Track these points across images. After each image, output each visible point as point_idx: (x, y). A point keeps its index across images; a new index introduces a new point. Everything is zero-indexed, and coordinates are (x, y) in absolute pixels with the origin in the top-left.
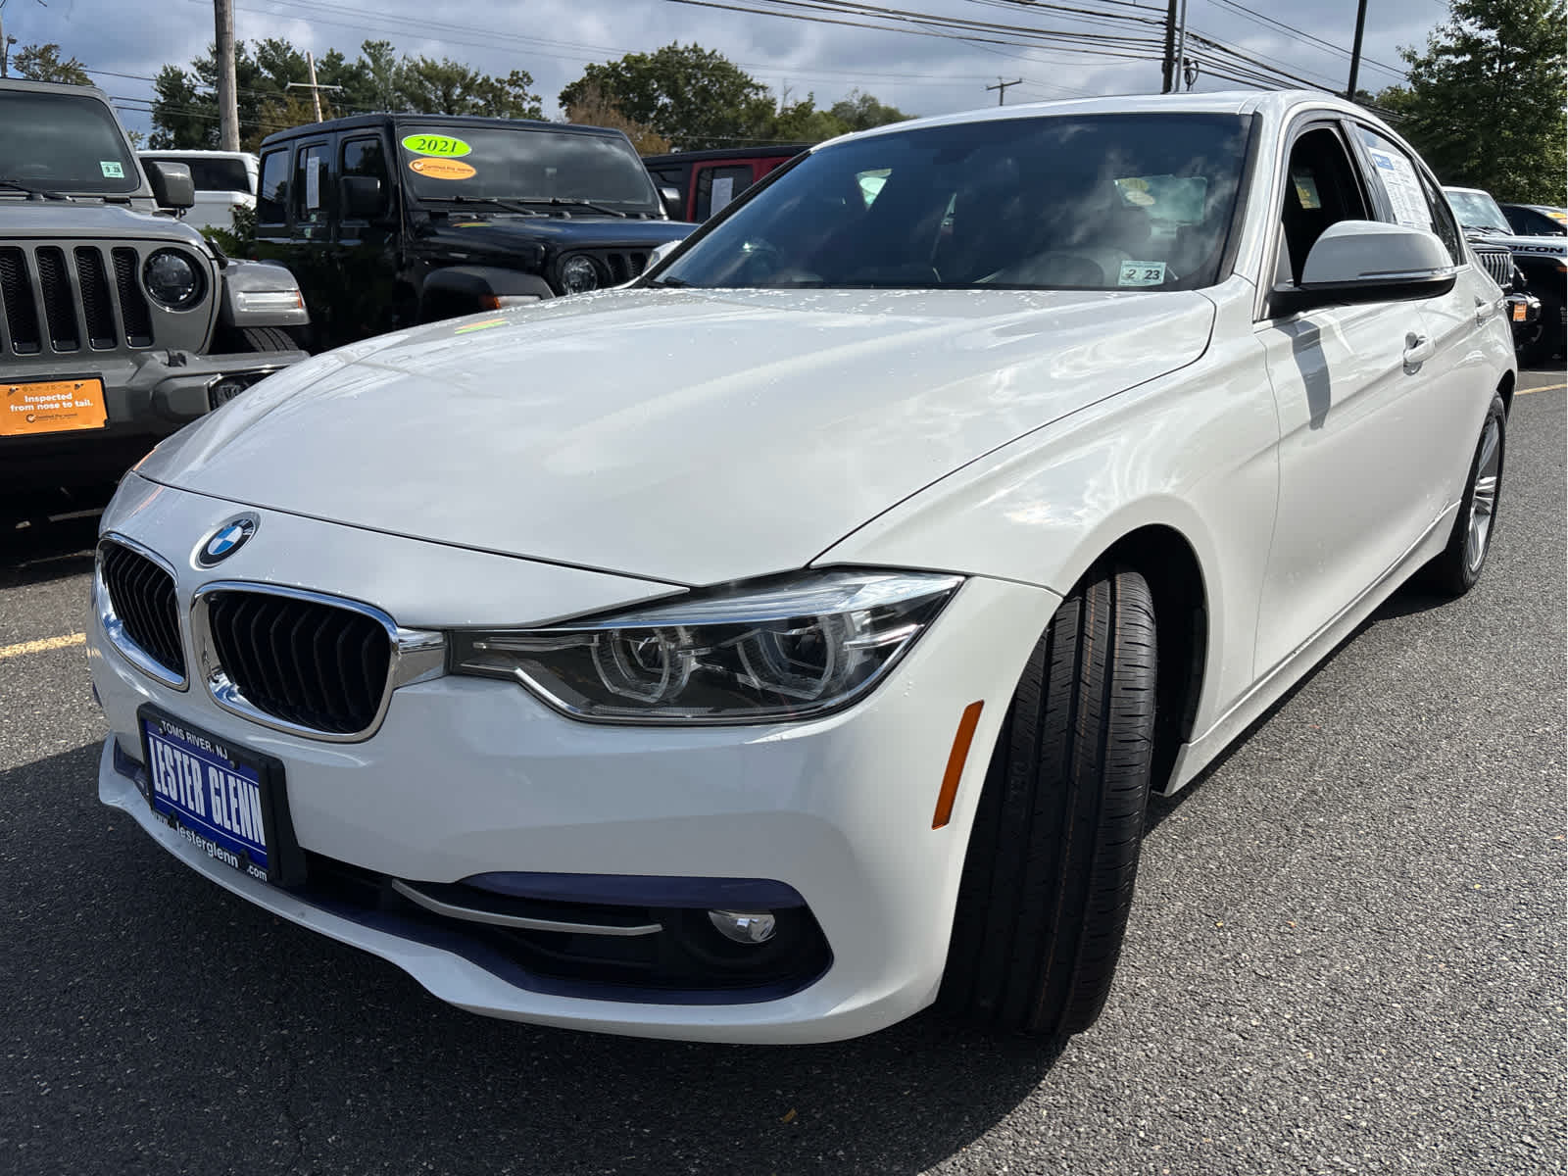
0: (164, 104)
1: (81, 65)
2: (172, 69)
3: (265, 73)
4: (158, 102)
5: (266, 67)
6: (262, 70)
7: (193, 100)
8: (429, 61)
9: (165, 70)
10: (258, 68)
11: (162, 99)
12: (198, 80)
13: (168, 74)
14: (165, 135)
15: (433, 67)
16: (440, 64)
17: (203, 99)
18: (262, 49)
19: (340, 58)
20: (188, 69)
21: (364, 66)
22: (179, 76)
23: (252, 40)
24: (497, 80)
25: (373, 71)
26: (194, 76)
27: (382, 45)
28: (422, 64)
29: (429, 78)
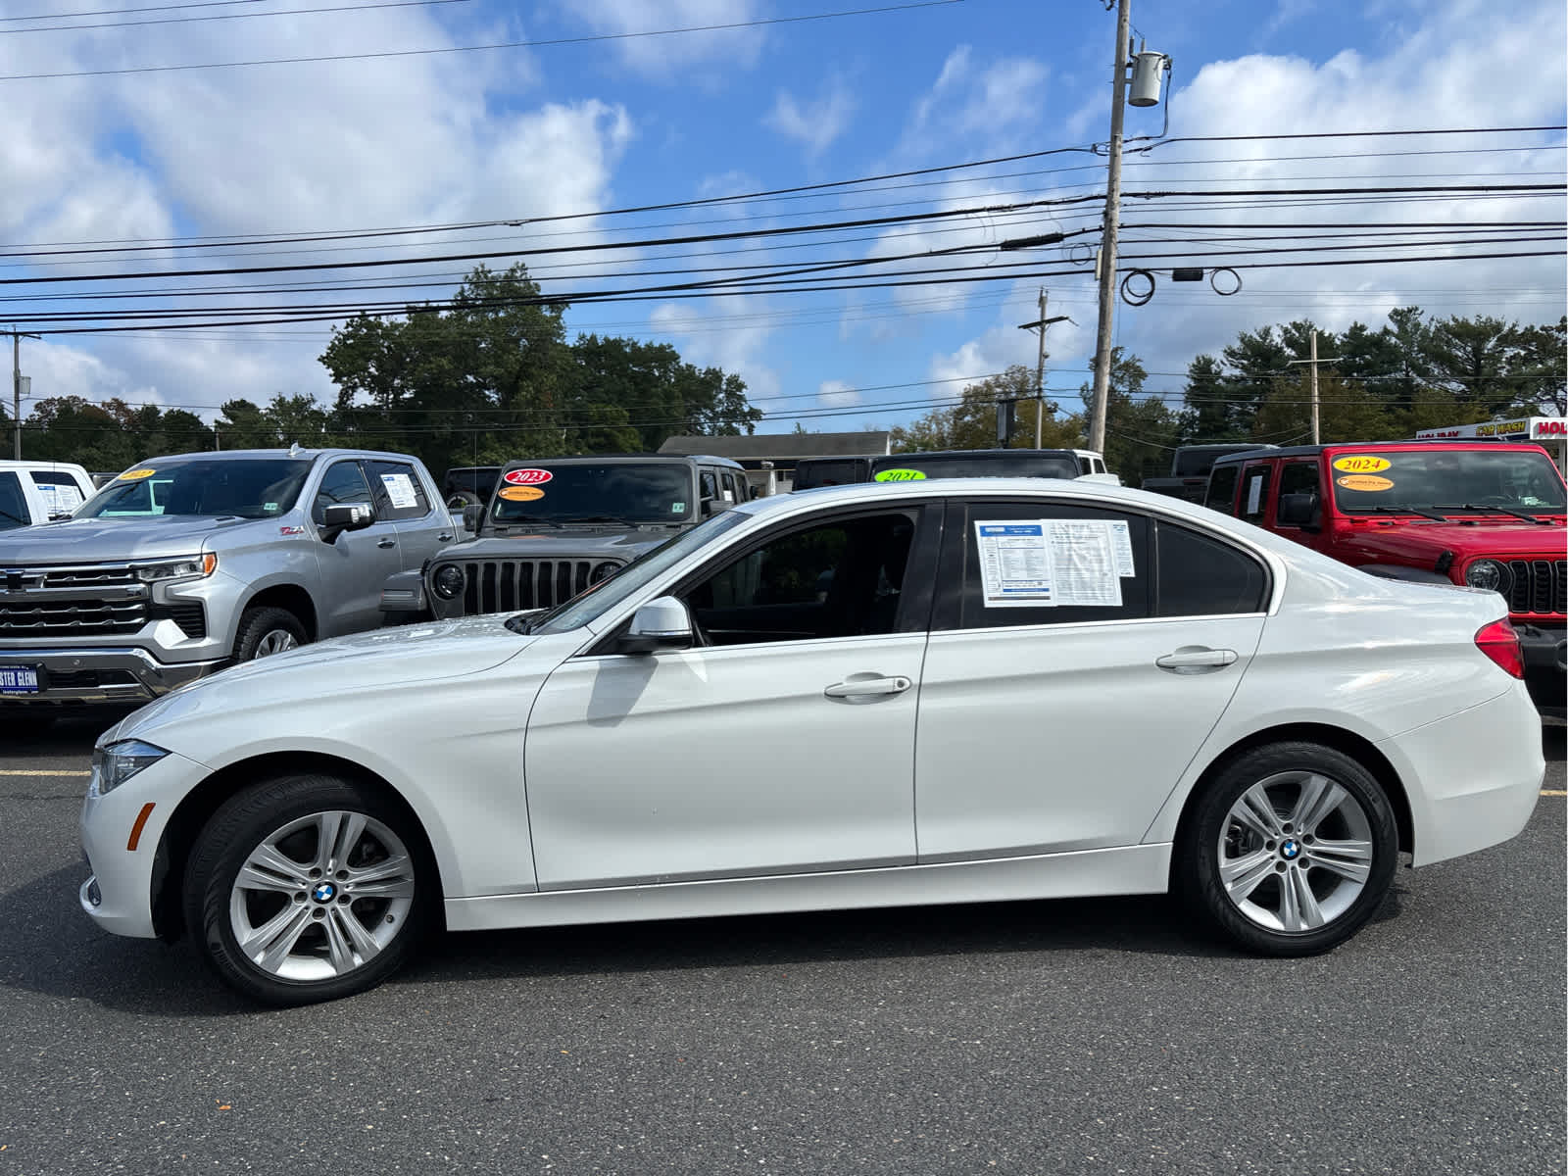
0: (1194, 387)
1: (1139, 360)
2: (1203, 357)
3: (1288, 351)
4: (1189, 385)
5: (1288, 346)
6: (1285, 349)
7: (1220, 381)
8: (1460, 320)
9: (1198, 358)
10: (1282, 348)
11: (1193, 384)
12: (1225, 365)
13: (1199, 362)
14: (1192, 412)
15: (1465, 325)
16: (1473, 322)
17: (1227, 380)
18: (1286, 331)
19: (1363, 328)
20: (1218, 355)
21: (1386, 332)
22: (1209, 362)
23: (1278, 325)
24: (1542, 329)
25: (1397, 337)
26: (1222, 362)
27: (1410, 311)
28: (1452, 323)
29: (1457, 336)
